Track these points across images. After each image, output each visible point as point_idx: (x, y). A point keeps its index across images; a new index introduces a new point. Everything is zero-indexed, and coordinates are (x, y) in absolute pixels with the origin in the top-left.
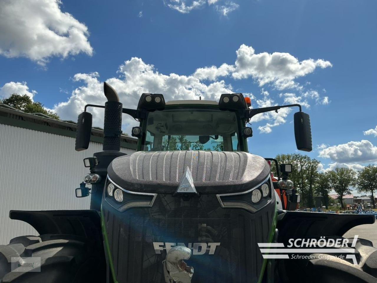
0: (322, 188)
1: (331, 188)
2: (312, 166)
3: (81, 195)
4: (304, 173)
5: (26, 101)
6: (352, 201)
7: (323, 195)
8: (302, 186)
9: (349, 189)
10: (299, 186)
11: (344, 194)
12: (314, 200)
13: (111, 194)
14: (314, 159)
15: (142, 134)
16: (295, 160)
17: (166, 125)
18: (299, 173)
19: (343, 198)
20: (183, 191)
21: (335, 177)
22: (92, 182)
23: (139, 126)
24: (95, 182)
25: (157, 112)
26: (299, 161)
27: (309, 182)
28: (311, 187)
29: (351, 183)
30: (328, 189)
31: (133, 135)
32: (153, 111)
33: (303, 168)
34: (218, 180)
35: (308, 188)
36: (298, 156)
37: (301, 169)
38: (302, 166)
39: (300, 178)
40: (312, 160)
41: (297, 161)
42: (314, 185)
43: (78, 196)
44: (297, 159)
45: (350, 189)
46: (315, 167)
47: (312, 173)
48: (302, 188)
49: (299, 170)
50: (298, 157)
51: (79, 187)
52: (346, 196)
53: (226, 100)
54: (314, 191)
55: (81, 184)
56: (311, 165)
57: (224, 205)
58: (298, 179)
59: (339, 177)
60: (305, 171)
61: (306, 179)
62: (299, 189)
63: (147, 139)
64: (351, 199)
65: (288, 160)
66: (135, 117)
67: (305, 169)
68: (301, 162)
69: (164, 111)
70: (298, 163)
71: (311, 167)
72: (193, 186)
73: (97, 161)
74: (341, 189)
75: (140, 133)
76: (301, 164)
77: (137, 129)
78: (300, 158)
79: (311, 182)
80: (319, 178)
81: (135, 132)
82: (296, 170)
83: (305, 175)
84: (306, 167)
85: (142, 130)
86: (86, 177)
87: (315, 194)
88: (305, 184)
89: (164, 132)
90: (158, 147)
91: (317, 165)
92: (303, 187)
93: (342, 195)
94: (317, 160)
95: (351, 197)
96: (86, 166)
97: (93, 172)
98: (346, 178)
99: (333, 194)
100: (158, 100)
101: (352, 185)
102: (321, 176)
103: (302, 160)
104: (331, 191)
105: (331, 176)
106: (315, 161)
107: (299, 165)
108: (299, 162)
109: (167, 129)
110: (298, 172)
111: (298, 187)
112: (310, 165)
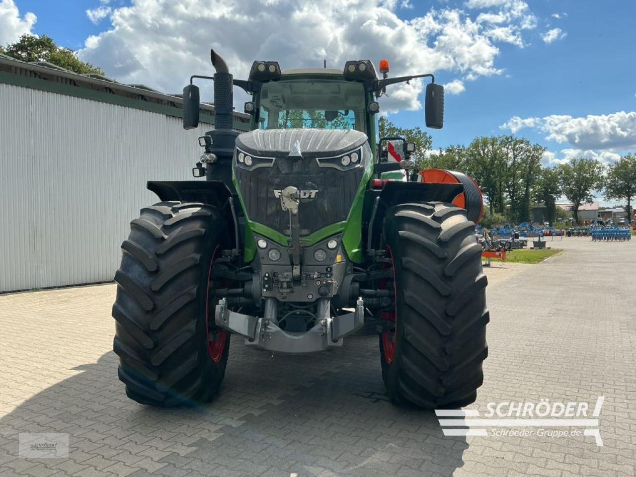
0: (546, 192)
1: (560, 192)
2: (533, 156)
3: (199, 175)
4: (517, 168)
5: (47, 46)
6: (595, 215)
7: (546, 204)
8: (513, 190)
9: (590, 195)
10: (507, 189)
11: (581, 202)
12: (531, 212)
13: (242, 161)
14: (537, 144)
15: (255, 110)
16: (504, 147)
17: (283, 97)
18: (509, 169)
19: (579, 209)
20: (292, 155)
21: (568, 174)
22: (209, 162)
23: (251, 101)
24: (212, 161)
25: (272, 84)
26: (511, 148)
27: (526, 183)
28: (527, 191)
29: (595, 185)
30: (556, 194)
31: (246, 111)
32: (267, 81)
33: (516, 160)
34: (317, 149)
35: (521, 193)
36: (510, 140)
37: (514, 161)
38: (515, 156)
39: (511, 176)
40: (534, 145)
41: (508, 148)
42: (533, 188)
43: (195, 175)
44: (508, 146)
45: (592, 194)
46: (537, 157)
47: (531, 168)
48: (513, 194)
49: (510, 163)
50: (510, 142)
51: (196, 167)
52: (584, 206)
53: (352, 69)
54: (532, 197)
55: (197, 164)
56: (531, 155)
57: (321, 165)
58: (507, 178)
59: (575, 174)
60: (519, 164)
61: (521, 178)
62: (507, 195)
63: (261, 116)
64: (595, 210)
65: (493, 146)
66: (247, 90)
67: (519, 160)
68: (514, 150)
69: (279, 82)
70: (509, 151)
71: (530, 158)
72: (300, 152)
73: (212, 141)
74: (578, 194)
75: (254, 109)
76: (514, 153)
77: (250, 105)
78: (513, 143)
79: (529, 182)
80: (543, 176)
81: (248, 107)
82: (505, 163)
83: (519, 172)
84: (523, 157)
85: (255, 106)
86: (202, 157)
87: (533, 203)
88: (518, 186)
89: (281, 107)
90: (274, 125)
91: (541, 154)
92: (515, 191)
93: (578, 204)
94: (541, 145)
95: (594, 207)
96: (202, 145)
97: (208, 152)
98: (587, 176)
99: (563, 202)
100: (272, 69)
101: (595, 188)
102: (547, 172)
103: (517, 146)
104: (560, 197)
105: (563, 173)
106: (538, 147)
107: (511, 155)
108: (512, 150)
109: (284, 102)
110: (508, 166)
111: (507, 192)
112: (529, 154)
